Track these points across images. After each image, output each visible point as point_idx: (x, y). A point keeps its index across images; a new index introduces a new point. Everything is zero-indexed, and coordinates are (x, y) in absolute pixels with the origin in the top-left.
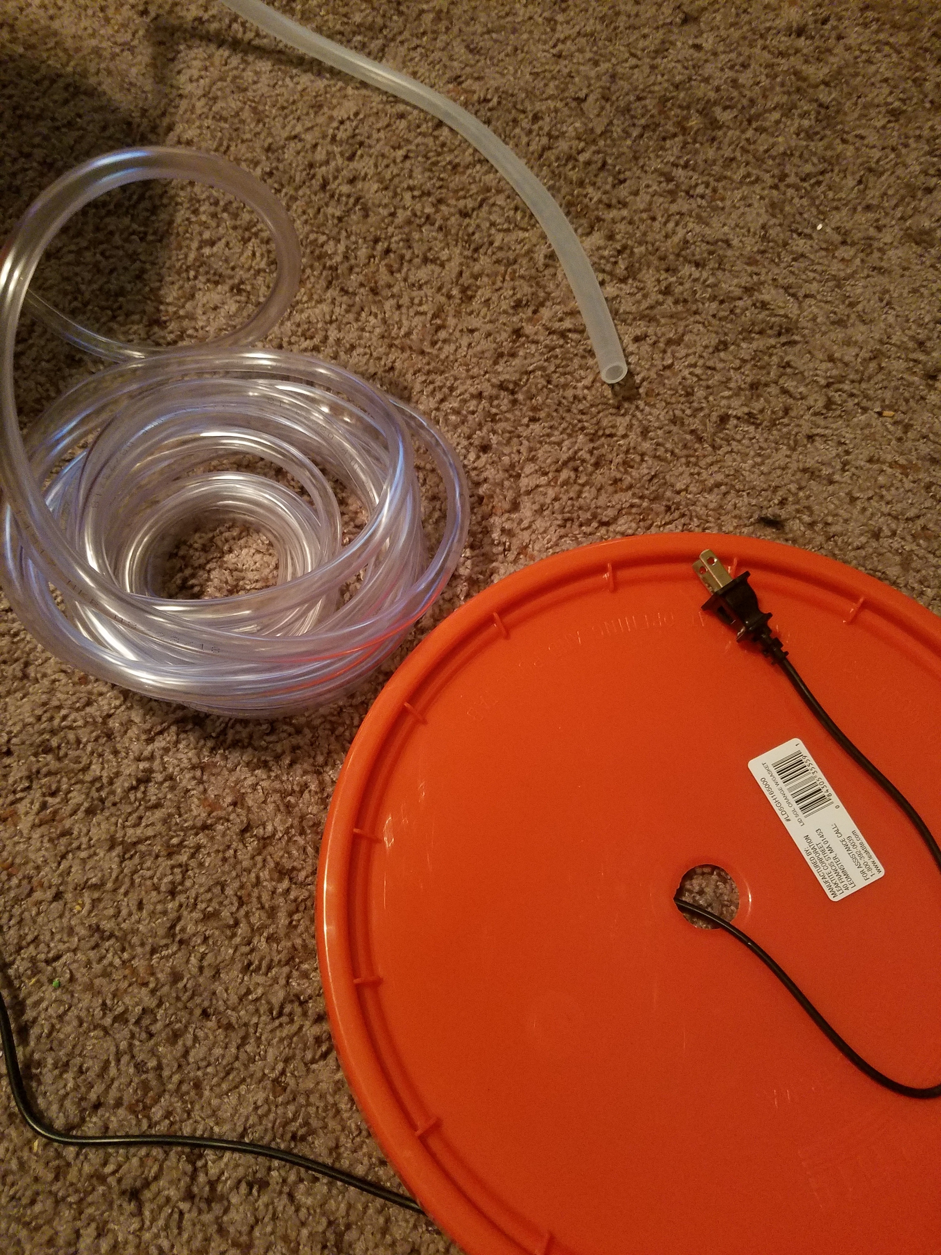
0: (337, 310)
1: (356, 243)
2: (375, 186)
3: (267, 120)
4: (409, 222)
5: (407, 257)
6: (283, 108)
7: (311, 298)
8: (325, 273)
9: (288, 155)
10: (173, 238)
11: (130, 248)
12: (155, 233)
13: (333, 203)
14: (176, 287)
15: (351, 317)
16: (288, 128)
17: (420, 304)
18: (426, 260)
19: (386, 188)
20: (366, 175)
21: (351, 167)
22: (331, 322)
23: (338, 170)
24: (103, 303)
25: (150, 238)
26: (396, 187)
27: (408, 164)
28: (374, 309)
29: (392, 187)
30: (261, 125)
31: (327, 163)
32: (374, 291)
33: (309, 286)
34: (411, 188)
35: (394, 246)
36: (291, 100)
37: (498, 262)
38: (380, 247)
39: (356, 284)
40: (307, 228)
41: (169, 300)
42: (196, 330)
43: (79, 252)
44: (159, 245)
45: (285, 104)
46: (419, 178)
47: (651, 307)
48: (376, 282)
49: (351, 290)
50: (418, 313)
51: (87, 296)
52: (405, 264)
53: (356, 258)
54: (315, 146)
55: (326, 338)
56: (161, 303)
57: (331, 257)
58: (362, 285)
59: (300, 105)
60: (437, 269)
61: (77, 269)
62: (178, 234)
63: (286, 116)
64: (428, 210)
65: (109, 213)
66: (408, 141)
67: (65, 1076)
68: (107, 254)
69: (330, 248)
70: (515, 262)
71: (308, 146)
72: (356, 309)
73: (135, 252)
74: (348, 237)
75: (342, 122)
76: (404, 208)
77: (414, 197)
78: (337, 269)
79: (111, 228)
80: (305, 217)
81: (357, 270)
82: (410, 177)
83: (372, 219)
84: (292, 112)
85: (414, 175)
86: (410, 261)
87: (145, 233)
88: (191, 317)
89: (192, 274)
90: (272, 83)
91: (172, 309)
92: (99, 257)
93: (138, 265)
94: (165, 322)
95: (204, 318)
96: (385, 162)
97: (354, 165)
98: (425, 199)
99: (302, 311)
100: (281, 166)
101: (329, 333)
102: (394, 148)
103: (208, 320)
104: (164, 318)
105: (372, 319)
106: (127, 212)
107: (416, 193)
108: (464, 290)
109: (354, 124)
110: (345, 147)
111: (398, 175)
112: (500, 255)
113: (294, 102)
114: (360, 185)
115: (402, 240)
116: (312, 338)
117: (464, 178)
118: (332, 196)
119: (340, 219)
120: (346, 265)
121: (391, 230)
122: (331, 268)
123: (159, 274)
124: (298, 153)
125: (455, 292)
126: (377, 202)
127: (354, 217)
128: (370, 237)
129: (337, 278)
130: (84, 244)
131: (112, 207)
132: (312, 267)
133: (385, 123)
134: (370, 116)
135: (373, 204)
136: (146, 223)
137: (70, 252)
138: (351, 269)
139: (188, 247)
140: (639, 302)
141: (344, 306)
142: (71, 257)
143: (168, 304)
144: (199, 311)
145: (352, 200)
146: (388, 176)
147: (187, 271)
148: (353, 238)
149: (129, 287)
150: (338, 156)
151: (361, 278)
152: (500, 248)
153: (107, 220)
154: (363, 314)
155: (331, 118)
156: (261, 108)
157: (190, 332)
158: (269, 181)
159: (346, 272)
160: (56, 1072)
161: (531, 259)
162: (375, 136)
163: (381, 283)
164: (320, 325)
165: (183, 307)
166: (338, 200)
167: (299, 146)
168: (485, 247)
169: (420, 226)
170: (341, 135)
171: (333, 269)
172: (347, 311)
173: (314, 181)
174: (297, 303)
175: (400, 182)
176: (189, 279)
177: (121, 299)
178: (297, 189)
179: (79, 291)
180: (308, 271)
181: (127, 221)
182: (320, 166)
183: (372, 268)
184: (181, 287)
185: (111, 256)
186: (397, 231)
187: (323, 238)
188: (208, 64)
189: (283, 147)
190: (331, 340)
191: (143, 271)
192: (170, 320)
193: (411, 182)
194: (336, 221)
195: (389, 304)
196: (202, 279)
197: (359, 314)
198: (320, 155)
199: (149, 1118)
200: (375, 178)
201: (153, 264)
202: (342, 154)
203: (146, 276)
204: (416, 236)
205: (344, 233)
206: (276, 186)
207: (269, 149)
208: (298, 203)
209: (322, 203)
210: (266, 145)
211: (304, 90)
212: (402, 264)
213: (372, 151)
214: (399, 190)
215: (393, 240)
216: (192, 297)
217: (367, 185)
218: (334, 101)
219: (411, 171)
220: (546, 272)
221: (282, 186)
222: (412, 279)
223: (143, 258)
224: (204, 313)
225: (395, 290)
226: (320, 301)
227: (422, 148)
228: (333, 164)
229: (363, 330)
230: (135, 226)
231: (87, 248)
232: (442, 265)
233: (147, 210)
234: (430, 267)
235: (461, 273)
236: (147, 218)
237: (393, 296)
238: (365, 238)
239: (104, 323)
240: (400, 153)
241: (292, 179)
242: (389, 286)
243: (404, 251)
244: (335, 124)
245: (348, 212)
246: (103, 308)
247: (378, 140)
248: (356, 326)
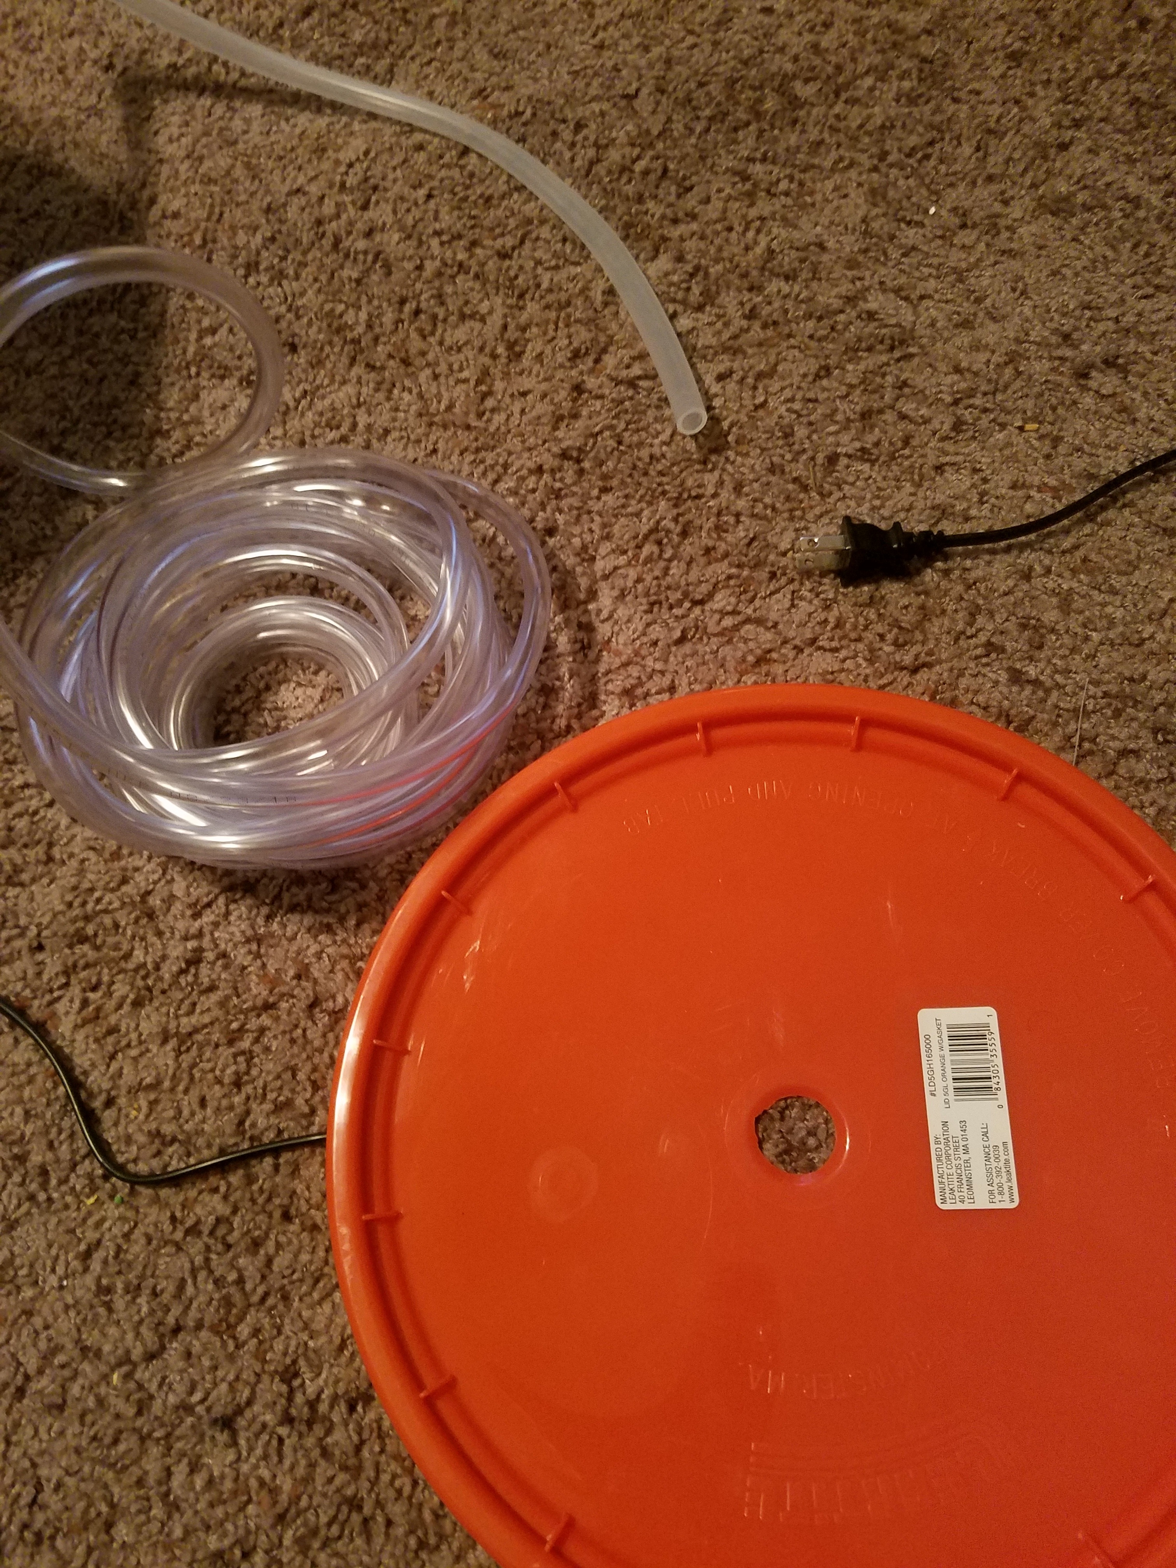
0: (364, 390)
1: (380, 307)
2: (396, 237)
3: (263, 175)
4: (439, 274)
5: (441, 317)
6: (281, 158)
7: (332, 381)
8: (346, 349)
9: (292, 213)
10: (167, 331)
11: (119, 349)
12: (146, 329)
13: (348, 264)
14: (177, 388)
15: (381, 396)
16: (288, 182)
17: (461, 370)
18: (463, 317)
19: (409, 237)
20: (384, 224)
21: (366, 218)
22: (359, 405)
23: (351, 223)
24: (96, 419)
25: (141, 335)
26: (421, 234)
27: (432, 204)
28: (407, 383)
29: (415, 236)
30: (257, 182)
31: (338, 216)
32: (406, 362)
33: (329, 365)
34: (438, 233)
35: (423, 305)
36: (289, 147)
37: (548, 307)
38: (408, 308)
39: (383, 357)
40: (322, 297)
41: (171, 404)
42: (205, 436)
43: (63, 362)
44: (153, 341)
45: (282, 153)
46: (446, 219)
47: (735, 337)
48: (407, 351)
49: (378, 364)
50: (459, 381)
51: (76, 412)
52: (439, 324)
53: (381, 325)
54: (322, 198)
55: (354, 425)
56: (161, 409)
57: (351, 328)
58: (391, 356)
59: (300, 151)
60: (477, 325)
61: (62, 383)
62: (173, 326)
63: (285, 167)
64: (461, 256)
65: (91, 313)
66: (430, 177)
67: (139, 1301)
68: (95, 360)
69: (350, 318)
70: (568, 304)
71: (314, 200)
72: (385, 386)
73: (126, 354)
74: (370, 301)
75: (350, 165)
76: (433, 258)
77: (442, 244)
78: (359, 342)
79: (96, 329)
80: (317, 285)
81: (383, 339)
82: (436, 219)
83: (396, 276)
84: (291, 162)
85: (441, 216)
86: (445, 320)
87: (136, 330)
88: (197, 421)
89: (193, 370)
90: (265, 130)
91: (173, 415)
92: (85, 366)
93: (130, 368)
94: (168, 431)
95: (213, 420)
96: (405, 206)
97: (370, 214)
98: (455, 243)
99: (323, 397)
100: (284, 229)
101: (358, 418)
102: (414, 188)
103: (217, 422)
104: (165, 427)
105: (406, 396)
106: (112, 309)
107: (445, 238)
108: (510, 346)
109: (365, 165)
110: (357, 194)
111: (421, 219)
112: (550, 298)
113: (293, 149)
114: (378, 238)
115: (432, 296)
116: (338, 427)
117: (500, 212)
118: (347, 256)
119: (358, 282)
120: (370, 336)
121: (418, 286)
122: (353, 341)
123: (155, 376)
124: (303, 209)
125: (500, 350)
126: (400, 255)
127: (375, 278)
128: (395, 299)
129: (362, 351)
130: (67, 352)
131: (94, 304)
132: (330, 343)
133: (401, 159)
134: (382, 152)
135: (396, 258)
136: (134, 319)
137: (54, 363)
138: (376, 339)
139: (187, 340)
140: (719, 333)
141: (371, 385)
142: (53, 370)
143: (171, 409)
144: (206, 413)
145: (370, 258)
146: (410, 221)
147: (187, 367)
148: (376, 303)
149: (122, 396)
150: (350, 207)
151: (389, 348)
152: (550, 290)
153: (91, 320)
154: (396, 391)
155: (337, 162)
156: (254, 161)
157: (198, 439)
158: (272, 247)
159: (371, 344)
160: (128, 1297)
161: (587, 298)
162: (391, 176)
163: (413, 351)
164: (345, 412)
165: (187, 411)
166: (355, 259)
167: (303, 201)
168: (531, 292)
169: (453, 277)
170: (351, 181)
171: (356, 341)
172: (377, 390)
173: (324, 242)
174: (318, 388)
175: (425, 227)
176: (190, 377)
177: (115, 411)
178: (305, 253)
179: (67, 408)
180: (327, 349)
181: (113, 318)
182: (330, 221)
183: (401, 334)
184: (182, 388)
185: (99, 362)
186: (425, 287)
187: (342, 307)
188: (188, 118)
189: (284, 205)
190: (361, 426)
191: (137, 374)
192: (174, 428)
193: (437, 226)
194: (354, 285)
195: (424, 376)
196: (205, 374)
197: (390, 391)
198: (328, 208)
199: (234, 1338)
200: (396, 227)
201: (148, 364)
202: (353, 203)
203: (141, 381)
204: (449, 289)
205: (364, 299)
206: (280, 253)
207: (268, 210)
208: (308, 269)
209: (335, 266)
210: (265, 204)
211: (303, 133)
212: (435, 325)
213: (389, 194)
214: (424, 238)
215: (422, 298)
216: (196, 397)
217: (386, 236)
218: (340, 141)
219: (437, 212)
220: (606, 311)
221: (288, 251)
222: (448, 342)
223: (135, 359)
224: (212, 415)
225: (430, 357)
226: (344, 382)
227: (447, 182)
228: (344, 217)
229: (397, 410)
230: (123, 323)
231: (71, 357)
232: (483, 320)
233: (134, 302)
234: (469, 323)
235: (505, 327)
236: (136, 312)
237: (428, 365)
238: (389, 300)
239: (99, 443)
240: (422, 192)
241: (298, 242)
242: (423, 354)
243: (436, 310)
244: (343, 169)
245: (367, 272)
246: (95, 425)
247: (395, 181)
248: (388, 406)
